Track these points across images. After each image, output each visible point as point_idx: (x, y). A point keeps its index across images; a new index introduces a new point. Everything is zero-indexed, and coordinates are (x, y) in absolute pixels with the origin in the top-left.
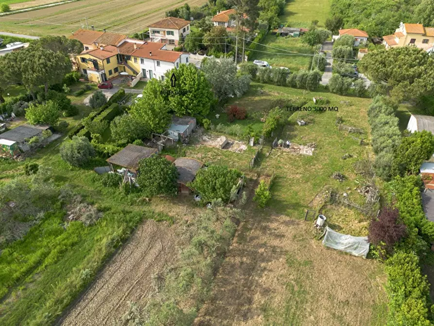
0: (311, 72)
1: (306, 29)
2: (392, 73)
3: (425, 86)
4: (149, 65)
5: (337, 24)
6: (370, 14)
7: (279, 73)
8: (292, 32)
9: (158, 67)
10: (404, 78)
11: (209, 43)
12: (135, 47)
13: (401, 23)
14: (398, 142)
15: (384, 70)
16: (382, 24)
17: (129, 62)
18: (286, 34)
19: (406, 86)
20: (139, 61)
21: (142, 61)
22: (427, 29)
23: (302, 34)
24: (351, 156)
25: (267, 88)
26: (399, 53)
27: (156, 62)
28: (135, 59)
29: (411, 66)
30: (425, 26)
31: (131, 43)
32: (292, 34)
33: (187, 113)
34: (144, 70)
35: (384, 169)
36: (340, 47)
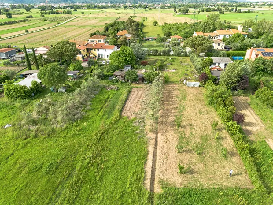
0: (167, 49)
1: (156, 37)
2: (196, 44)
3: (207, 46)
4: (101, 51)
5: (169, 34)
6: (181, 30)
7: (155, 51)
8: (151, 39)
9: (106, 52)
10: (200, 45)
11: (121, 43)
12: (94, 45)
13: (194, 32)
14: (202, 62)
15: (193, 43)
16: (187, 33)
17: (92, 51)
18: (148, 40)
19: (201, 47)
20: (96, 50)
21: (98, 50)
22: (204, 33)
23: (155, 39)
24: (188, 70)
25: (151, 57)
26: (197, 37)
27: (104, 50)
28: (95, 50)
29: (201, 41)
30: (203, 32)
31: (90, 44)
32: (151, 40)
33: (128, 63)
34: (99, 54)
35: (199, 70)
36: (174, 41)
